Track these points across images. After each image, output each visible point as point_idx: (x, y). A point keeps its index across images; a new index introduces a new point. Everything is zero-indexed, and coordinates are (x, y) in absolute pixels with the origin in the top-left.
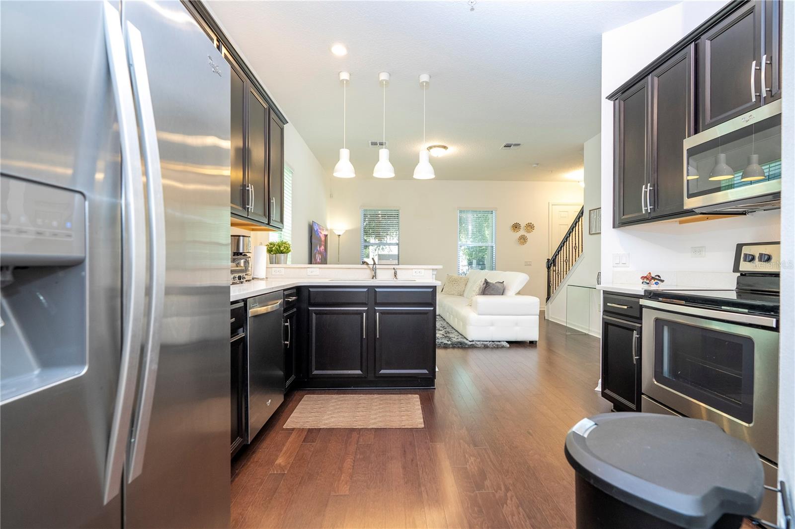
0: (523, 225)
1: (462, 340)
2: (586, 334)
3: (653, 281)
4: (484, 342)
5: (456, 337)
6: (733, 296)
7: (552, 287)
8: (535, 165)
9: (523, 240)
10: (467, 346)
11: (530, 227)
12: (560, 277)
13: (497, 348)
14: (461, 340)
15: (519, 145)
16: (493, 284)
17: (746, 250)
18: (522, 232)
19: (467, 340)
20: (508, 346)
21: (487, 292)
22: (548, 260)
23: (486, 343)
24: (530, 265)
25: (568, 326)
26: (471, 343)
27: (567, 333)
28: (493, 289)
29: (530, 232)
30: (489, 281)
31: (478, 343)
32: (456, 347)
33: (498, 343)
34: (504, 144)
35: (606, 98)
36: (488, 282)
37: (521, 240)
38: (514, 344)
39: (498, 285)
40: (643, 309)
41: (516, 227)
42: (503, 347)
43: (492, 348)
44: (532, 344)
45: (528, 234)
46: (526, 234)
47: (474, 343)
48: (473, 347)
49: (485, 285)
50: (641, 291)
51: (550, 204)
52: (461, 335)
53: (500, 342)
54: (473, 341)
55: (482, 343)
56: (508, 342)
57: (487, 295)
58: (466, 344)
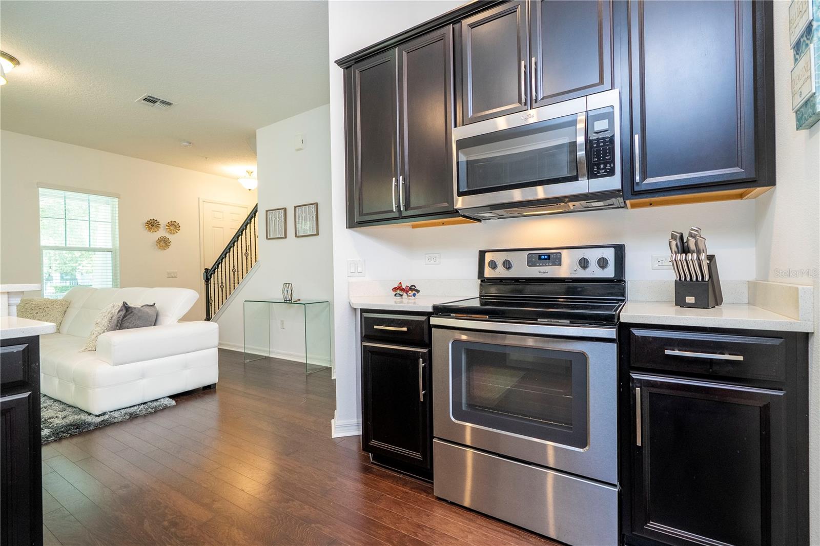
0: (163, 222)
1: (76, 417)
2: (266, 358)
3: (410, 292)
4: (128, 410)
5: (61, 415)
6: (476, 304)
7: (213, 304)
8: (186, 144)
9: (164, 243)
10: (92, 428)
11: (174, 226)
12: (227, 291)
13: (156, 412)
14: (72, 418)
15: (169, 104)
16: (139, 310)
17: (488, 257)
18: (162, 233)
19: (90, 414)
20: (173, 403)
21: (128, 324)
22: (207, 270)
23: (132, 410)
24: (176, 277)
25: (246, 351)
26: (101, 418)
27: (246, 361)
28: (139, 318)
29: (174, 233)
30: (130, 304)
31: (117, 414)
32: (66, 438)
33: (155, 404)
34: (145, 95)
35: (335, 62)
36: (130, 308)
37: (161, 244)
38: (182, 397)
39: (147, 309)
40: (433, 329)
41: (153, 226)
42: (165, 408)
43: (145, 416)
44: (208, 390)
45: (171, 235)
46: (168, 236)
47: (106, 417)
48: (106, 424)
49: (122, 313)
50: (428, 307)
51: (201, 201)
52: (70, 406)
53: (157, 400)
54: (104, 414)
55: (123, 411)
56: (171, 397)
57: (128, 328)
58: (90, 424)
